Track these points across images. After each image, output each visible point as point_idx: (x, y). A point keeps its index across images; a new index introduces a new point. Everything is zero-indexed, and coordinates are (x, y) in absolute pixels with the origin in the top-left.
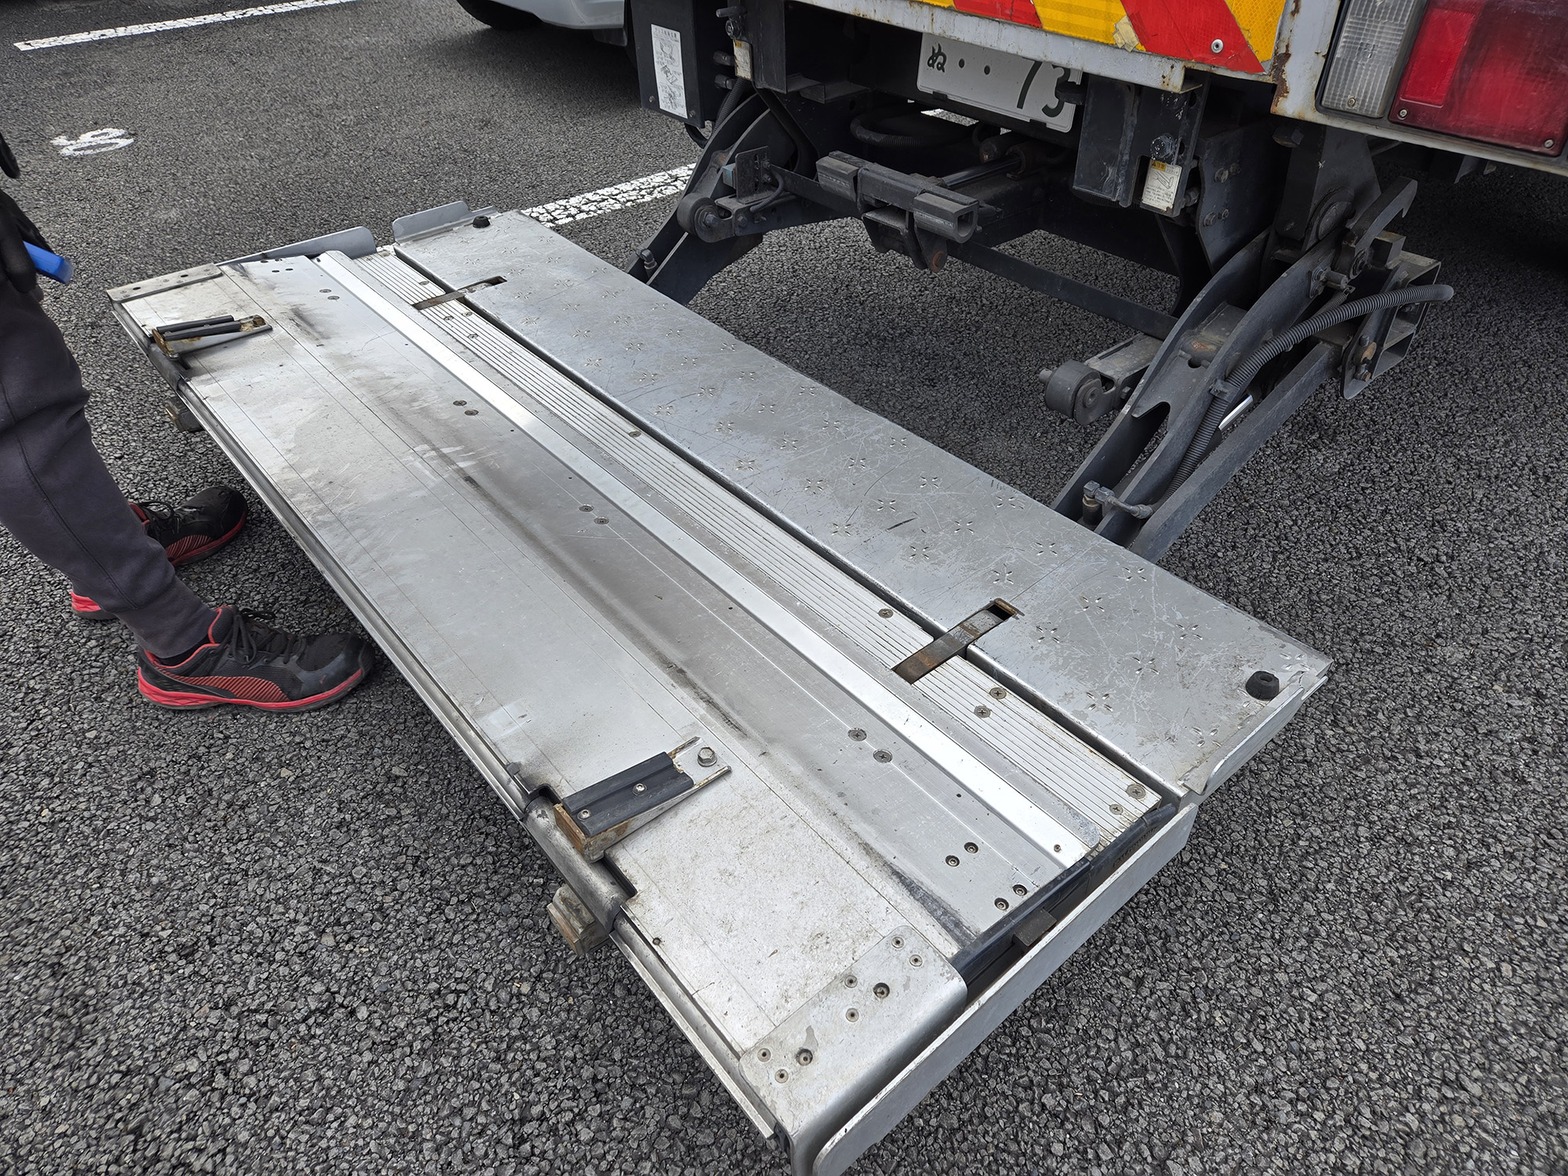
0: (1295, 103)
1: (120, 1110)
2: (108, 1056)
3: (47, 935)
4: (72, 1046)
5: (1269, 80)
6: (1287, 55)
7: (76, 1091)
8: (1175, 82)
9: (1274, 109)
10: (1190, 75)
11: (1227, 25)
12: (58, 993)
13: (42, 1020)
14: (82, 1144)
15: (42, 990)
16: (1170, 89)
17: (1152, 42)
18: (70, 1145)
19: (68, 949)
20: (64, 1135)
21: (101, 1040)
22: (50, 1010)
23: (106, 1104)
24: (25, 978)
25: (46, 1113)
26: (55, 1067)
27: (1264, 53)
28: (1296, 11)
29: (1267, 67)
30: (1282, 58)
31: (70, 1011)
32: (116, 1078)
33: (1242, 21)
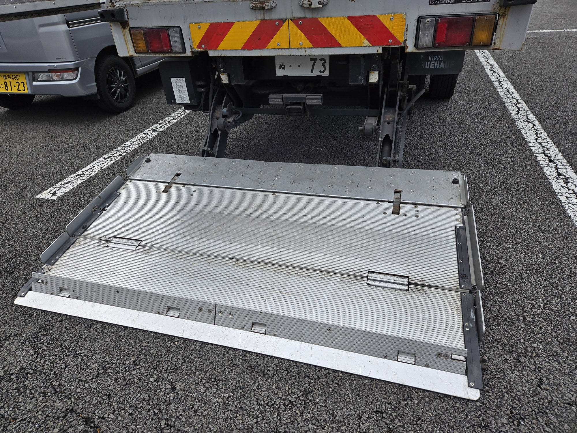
0: (410, 48)
1: (296, 376)
2: (277, 370)
3: (221, 362)
4: (264, 375)
5: (403, 46)
6: (406, 40)
7: (279, 380)
8: (380, 51)
9: (406, 52)
10: (383, 49)
11: (391, 36)
12: (244, 369)
13: (248, 376)
14: (296, 387)
15: (238, 371)
16: (379, 53)
17: (373, 44)
18: (293, 389)
19: (232, 360)
20: (289, 389)
21: (271, 369)
22: (247, 373)
23: (291, 377)
24: (229, 372)
25: (278, 388)
26: (266, 380)
27: (401, 40)
28: (407, 30)
29: (403, 43)
30: (405, 41)
31: (253, 370)
32: (286, 372)
33: (395, 35)
